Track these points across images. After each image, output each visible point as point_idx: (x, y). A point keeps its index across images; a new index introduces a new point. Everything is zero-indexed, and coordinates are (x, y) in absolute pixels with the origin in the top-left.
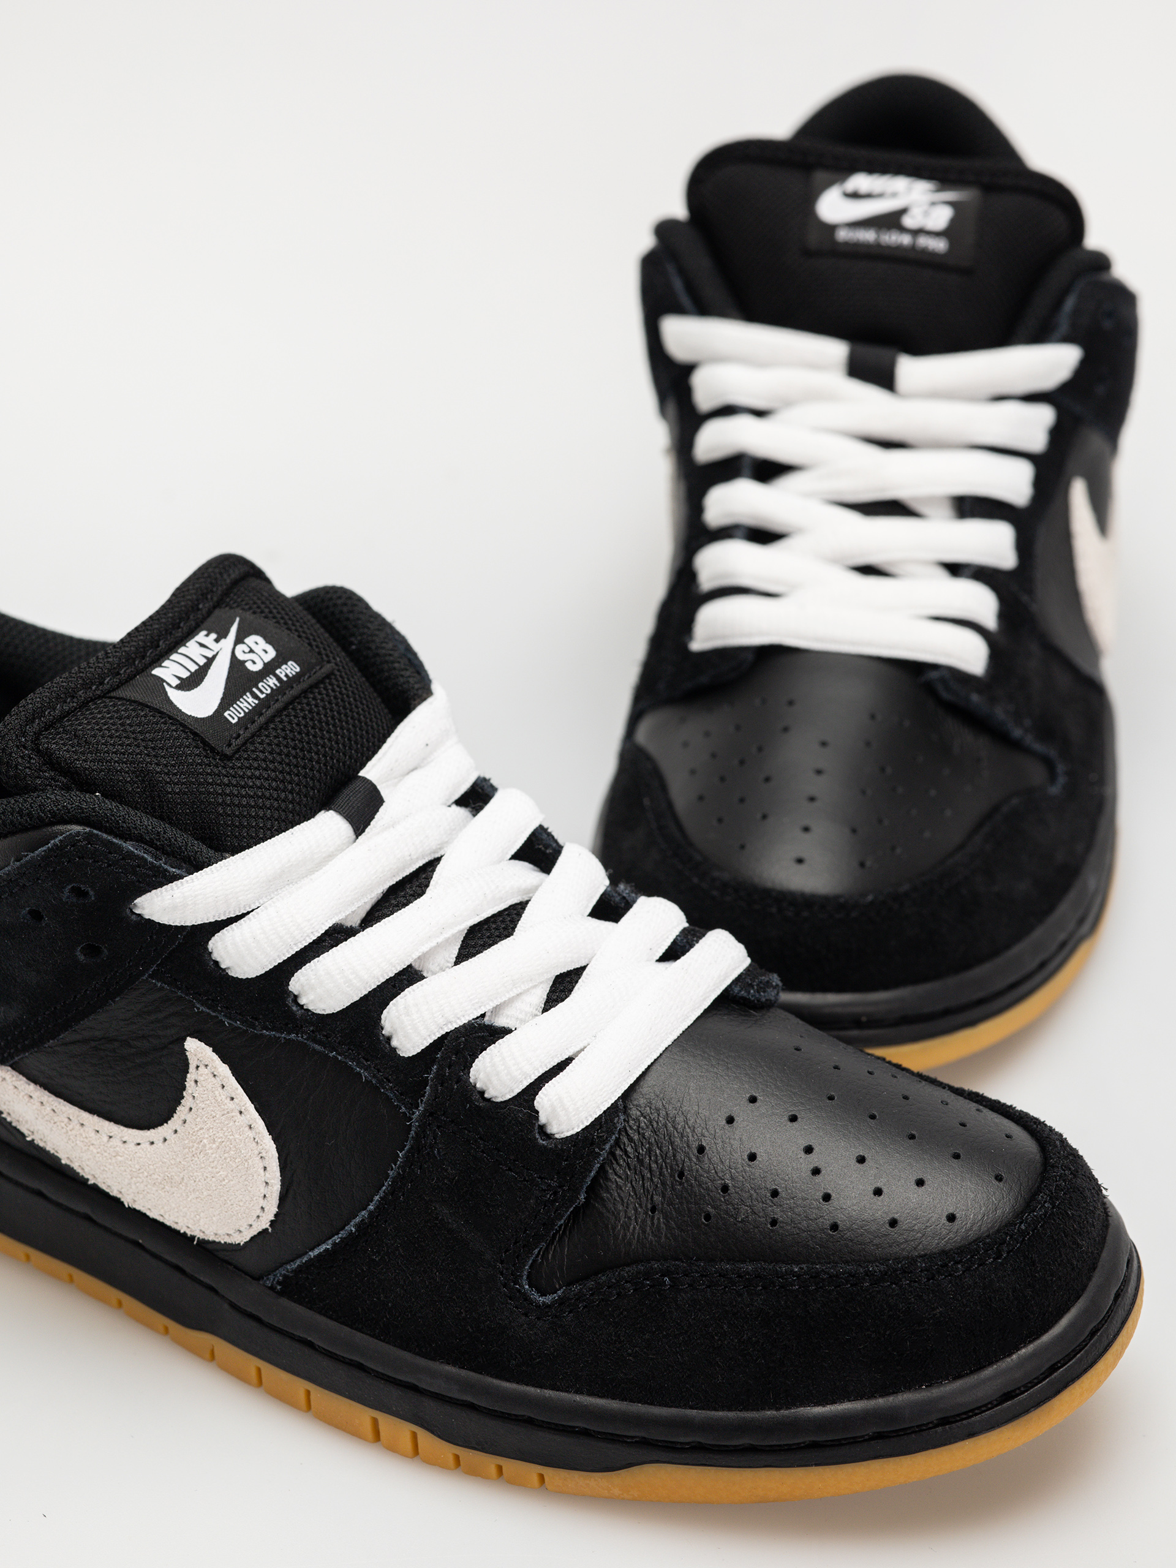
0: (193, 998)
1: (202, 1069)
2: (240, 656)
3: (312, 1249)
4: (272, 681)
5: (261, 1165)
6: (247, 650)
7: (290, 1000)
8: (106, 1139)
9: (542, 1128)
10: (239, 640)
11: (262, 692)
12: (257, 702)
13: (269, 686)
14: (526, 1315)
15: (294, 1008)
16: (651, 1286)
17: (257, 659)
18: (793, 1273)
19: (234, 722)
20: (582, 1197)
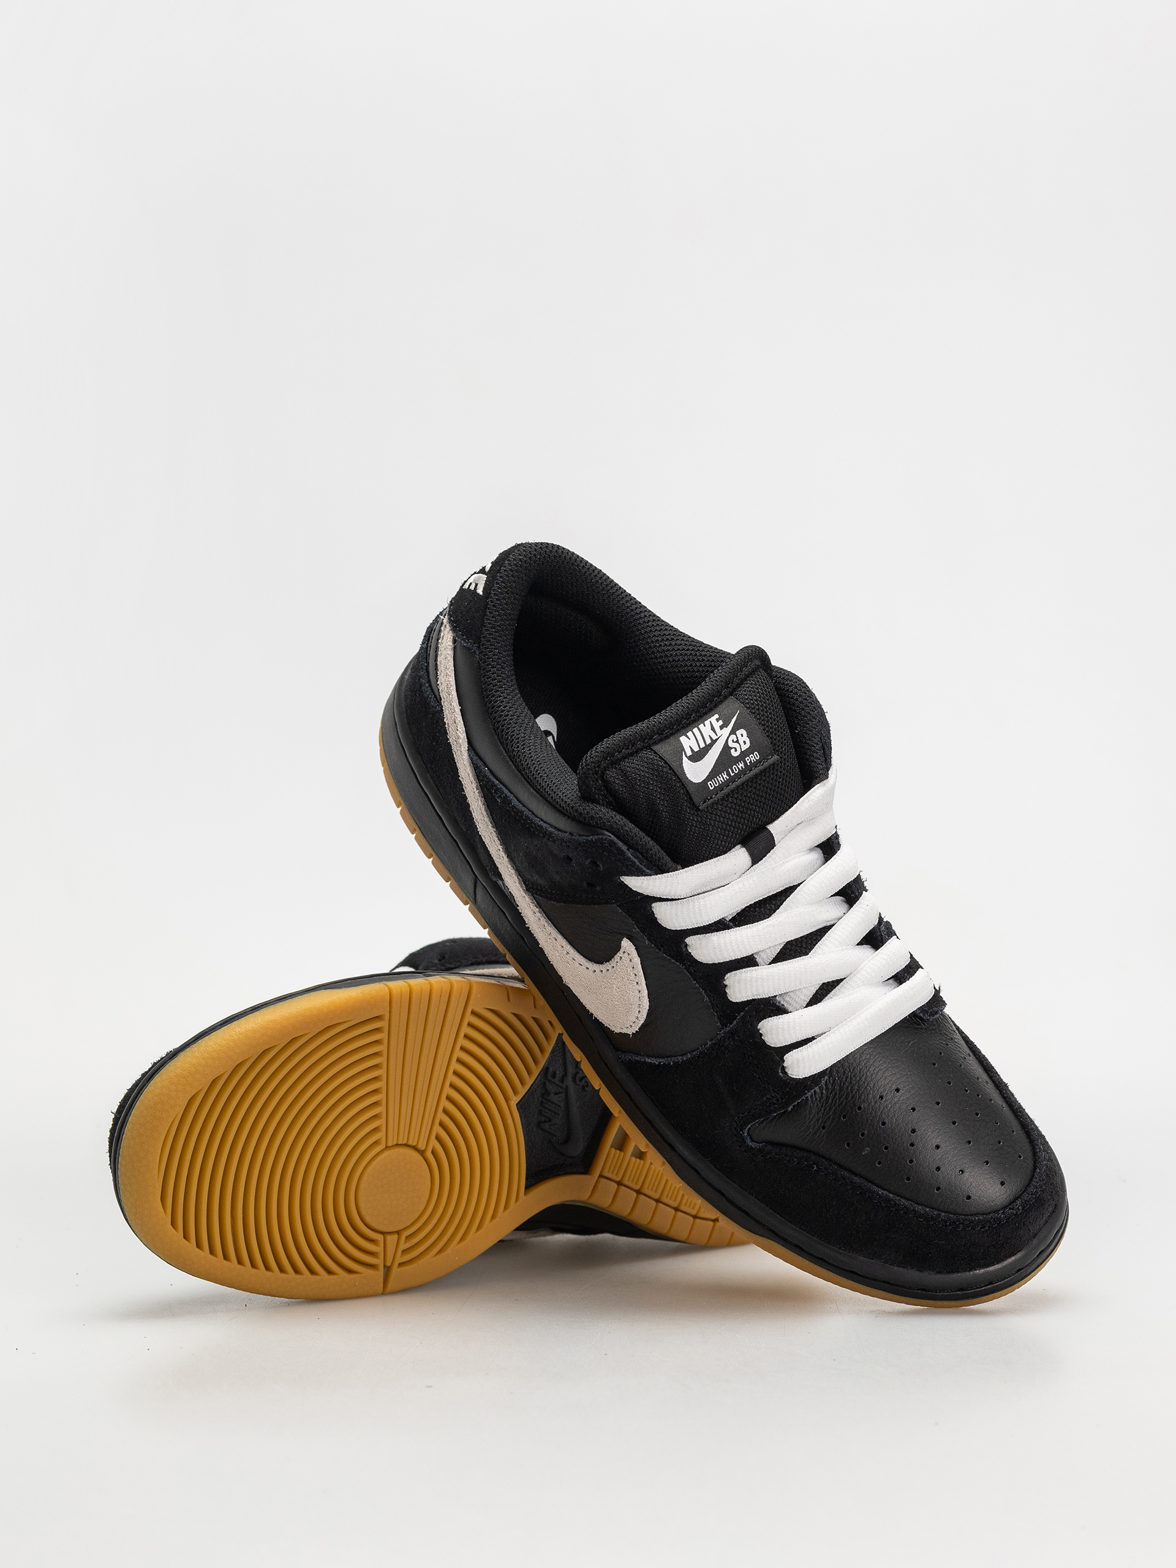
0: (635, 923)
1: (626, 954)
2: (731, 744)
3: (648, 1056)
4: (741, 765)
5: (638, 1010)
6: (735, 740)
7: (683, 945)
8: (565, 953)
9: (783, 1068)
10: (733, 732)
11: (733, 772)
12: (728, 778)
13: (738, 768)
14: (740, 1147)
15: (684, 949)
16: (807, 1165)
17: (738, 749)
18: (878, 1194)
19: (711, 788)
20: (790, 1109)
